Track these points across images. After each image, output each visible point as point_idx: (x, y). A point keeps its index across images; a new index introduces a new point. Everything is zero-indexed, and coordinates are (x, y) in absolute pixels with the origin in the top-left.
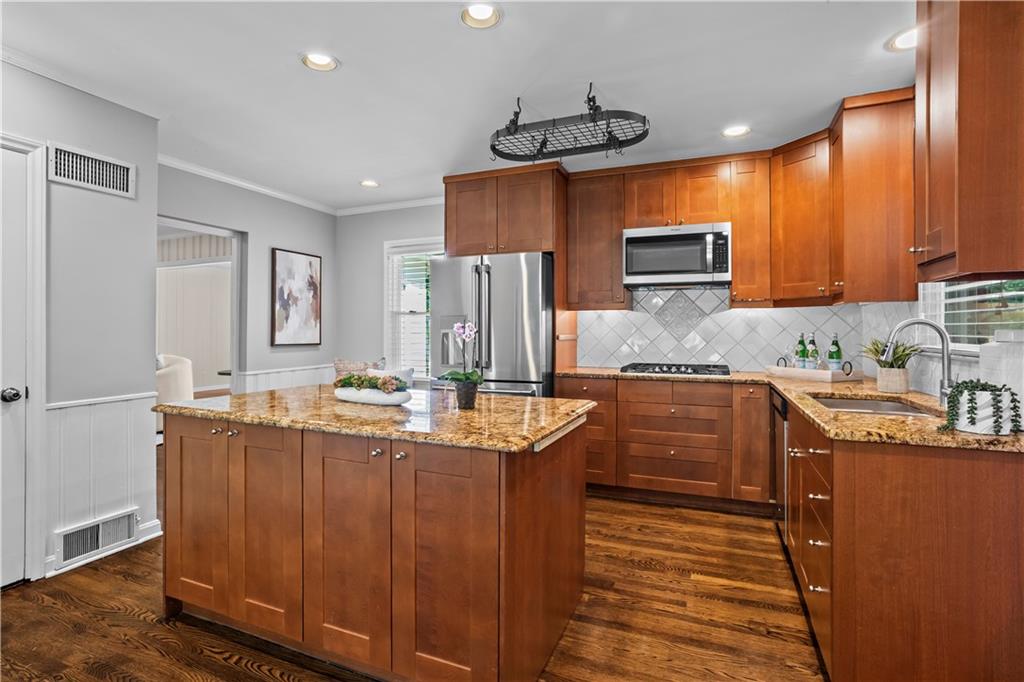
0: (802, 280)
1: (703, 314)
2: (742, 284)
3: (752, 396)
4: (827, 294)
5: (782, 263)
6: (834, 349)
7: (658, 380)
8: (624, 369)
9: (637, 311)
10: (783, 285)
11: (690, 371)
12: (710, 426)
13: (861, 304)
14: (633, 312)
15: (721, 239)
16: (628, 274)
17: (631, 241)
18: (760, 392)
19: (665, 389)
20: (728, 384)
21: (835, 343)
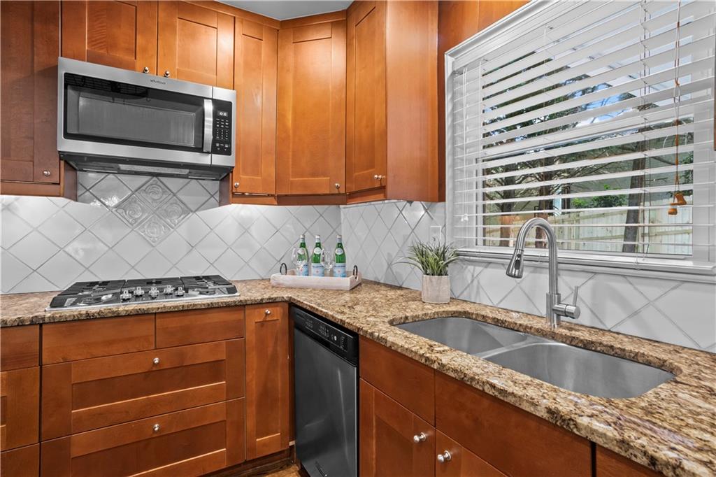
0: (314, 175)
1: (187, 211)
2: (246, 174)
3: (268, 319)
4: (343, 191)
5: (291, 153)
6: (339, 252)
7: (129, 315)
8: (57, 303)
9: (84, 201)
10: (291, 179)
11: (181, 292)
12: (213, 370)
13: (341, 206)
14: (77, 203)
15: (223, 110)
16: (68, 136)
17: (74, 82)
18: (277, 314)
19: (146, 328)
20: (241, 306)
21: (340, 246)
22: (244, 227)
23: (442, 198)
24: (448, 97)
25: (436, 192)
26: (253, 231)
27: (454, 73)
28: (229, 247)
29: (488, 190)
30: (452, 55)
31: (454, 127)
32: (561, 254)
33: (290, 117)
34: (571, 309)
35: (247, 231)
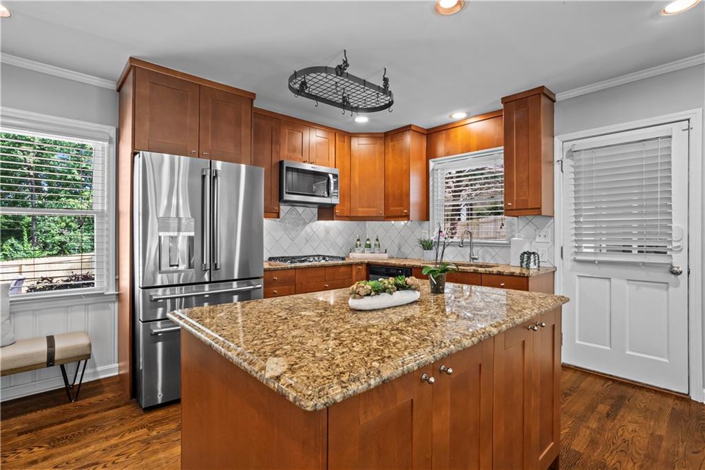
0: (369, 207)
1: (305, 223)
5: (357, 197)
6: (378, 243)
15: (335, 178)
16: (287, 193)
17: (288, 169)
18: (363, 268)
19: (322, 273)
20: (350, 265)
21: (377, 240)
22: (327, 231)
23: (428, 219)
24: (431, 179)
25: (425, 216)
26: (331, 233)
27: (433, 169)
28: (322, 241)
29: (446, 208)
30: (433, 161)
31: (433, 191)
32: (474, 241)
33: (357, 179)
34: (476, 257)
35: (328, 233)
